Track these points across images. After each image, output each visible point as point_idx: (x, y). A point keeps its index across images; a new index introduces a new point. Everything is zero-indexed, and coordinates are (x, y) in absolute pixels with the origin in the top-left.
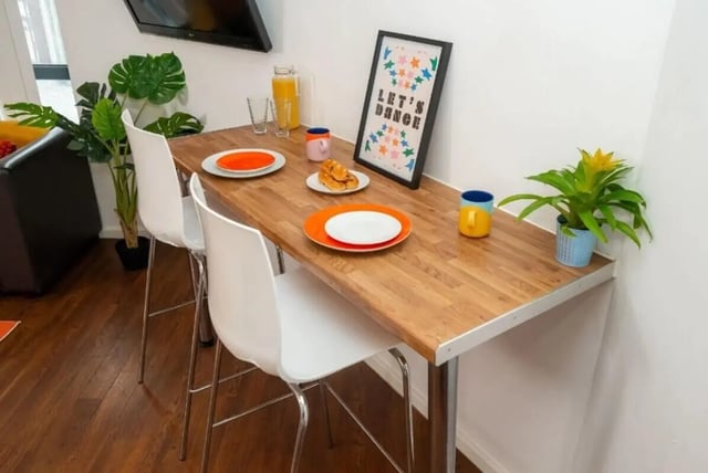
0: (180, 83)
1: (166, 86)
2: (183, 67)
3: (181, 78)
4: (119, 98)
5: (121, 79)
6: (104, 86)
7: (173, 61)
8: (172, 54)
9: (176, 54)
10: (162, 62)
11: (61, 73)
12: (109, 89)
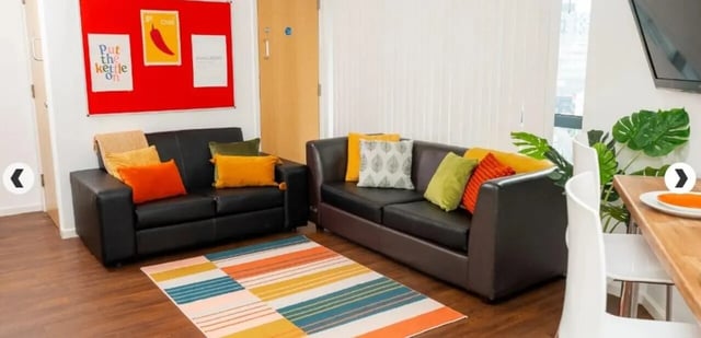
0: (683, 139)
1: (666, 140)
2: (690, 124)
3: (686, 133)
4: (617, 146)
5: (625, 130)
6: (607, 135)
7: (682, 116)
8: (683, 110)
9: (686, 110)
10: (669, 118)
11: (574, 123)
12: (611, 138)
